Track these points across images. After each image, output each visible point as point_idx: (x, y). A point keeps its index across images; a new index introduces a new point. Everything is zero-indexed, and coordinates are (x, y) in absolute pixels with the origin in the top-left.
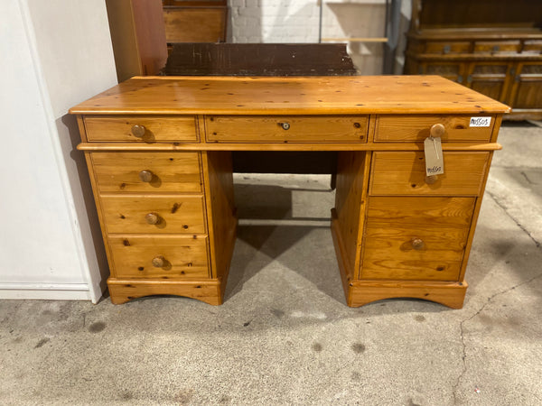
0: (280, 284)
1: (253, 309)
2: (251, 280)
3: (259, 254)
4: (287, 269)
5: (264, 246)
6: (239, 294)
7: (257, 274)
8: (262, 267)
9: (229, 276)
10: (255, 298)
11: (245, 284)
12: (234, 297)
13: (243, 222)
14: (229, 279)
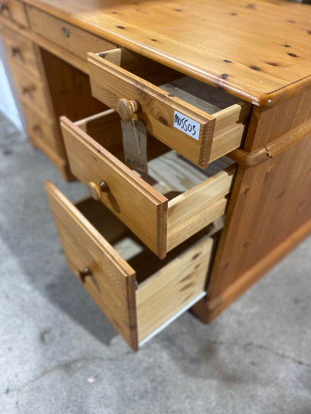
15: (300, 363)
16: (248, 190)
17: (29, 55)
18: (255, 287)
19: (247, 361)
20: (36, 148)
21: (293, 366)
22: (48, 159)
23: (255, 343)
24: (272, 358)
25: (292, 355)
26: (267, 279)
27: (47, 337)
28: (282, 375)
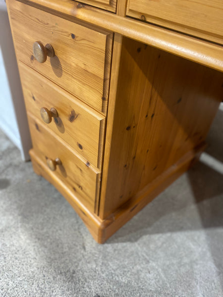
0: (183, 270)
1: (124, 280)
2: (156, 237)
3: (193, 208)
4: (209, 254)
5: (206, 203)
6: (127, 245)
7: (169, 234)
8: (181, 229)
9: (140, 214)
10: (138, 267)
11: (145, 238)
12: (119, 245)
13: (206, 159)
14: (136, 217)
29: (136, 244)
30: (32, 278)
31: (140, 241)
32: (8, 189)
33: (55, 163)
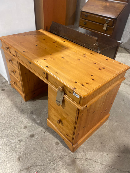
15: (102, 164)
16: (83, 114)
17: (15, 62)
18: (89, 139)
19: (86, 164)
20: (13, 88)
21: (100, 165)
22: (18, 92)
23: (88, 158)
24: (93, 163)
25: (100, 162)
26: (93, 136)
27: (20, 158)
28: (96, 168)
29: (34, 102)
30: (9, 107)
31: (35, 101)
32: (5, 91)
33: (14, 83)
